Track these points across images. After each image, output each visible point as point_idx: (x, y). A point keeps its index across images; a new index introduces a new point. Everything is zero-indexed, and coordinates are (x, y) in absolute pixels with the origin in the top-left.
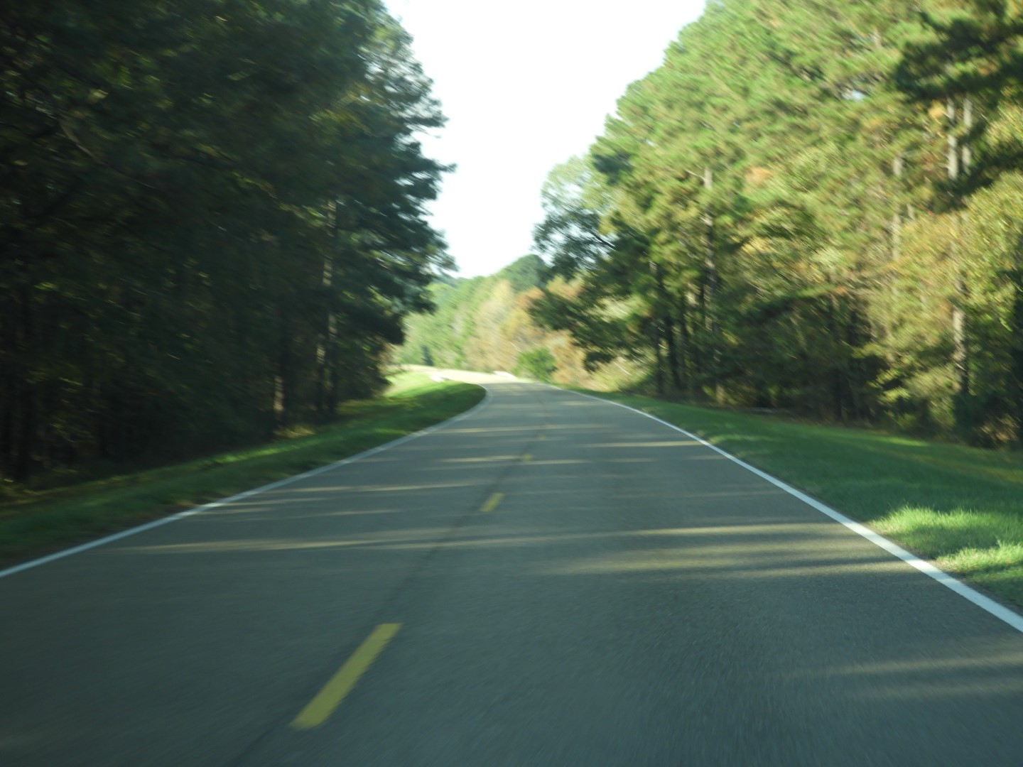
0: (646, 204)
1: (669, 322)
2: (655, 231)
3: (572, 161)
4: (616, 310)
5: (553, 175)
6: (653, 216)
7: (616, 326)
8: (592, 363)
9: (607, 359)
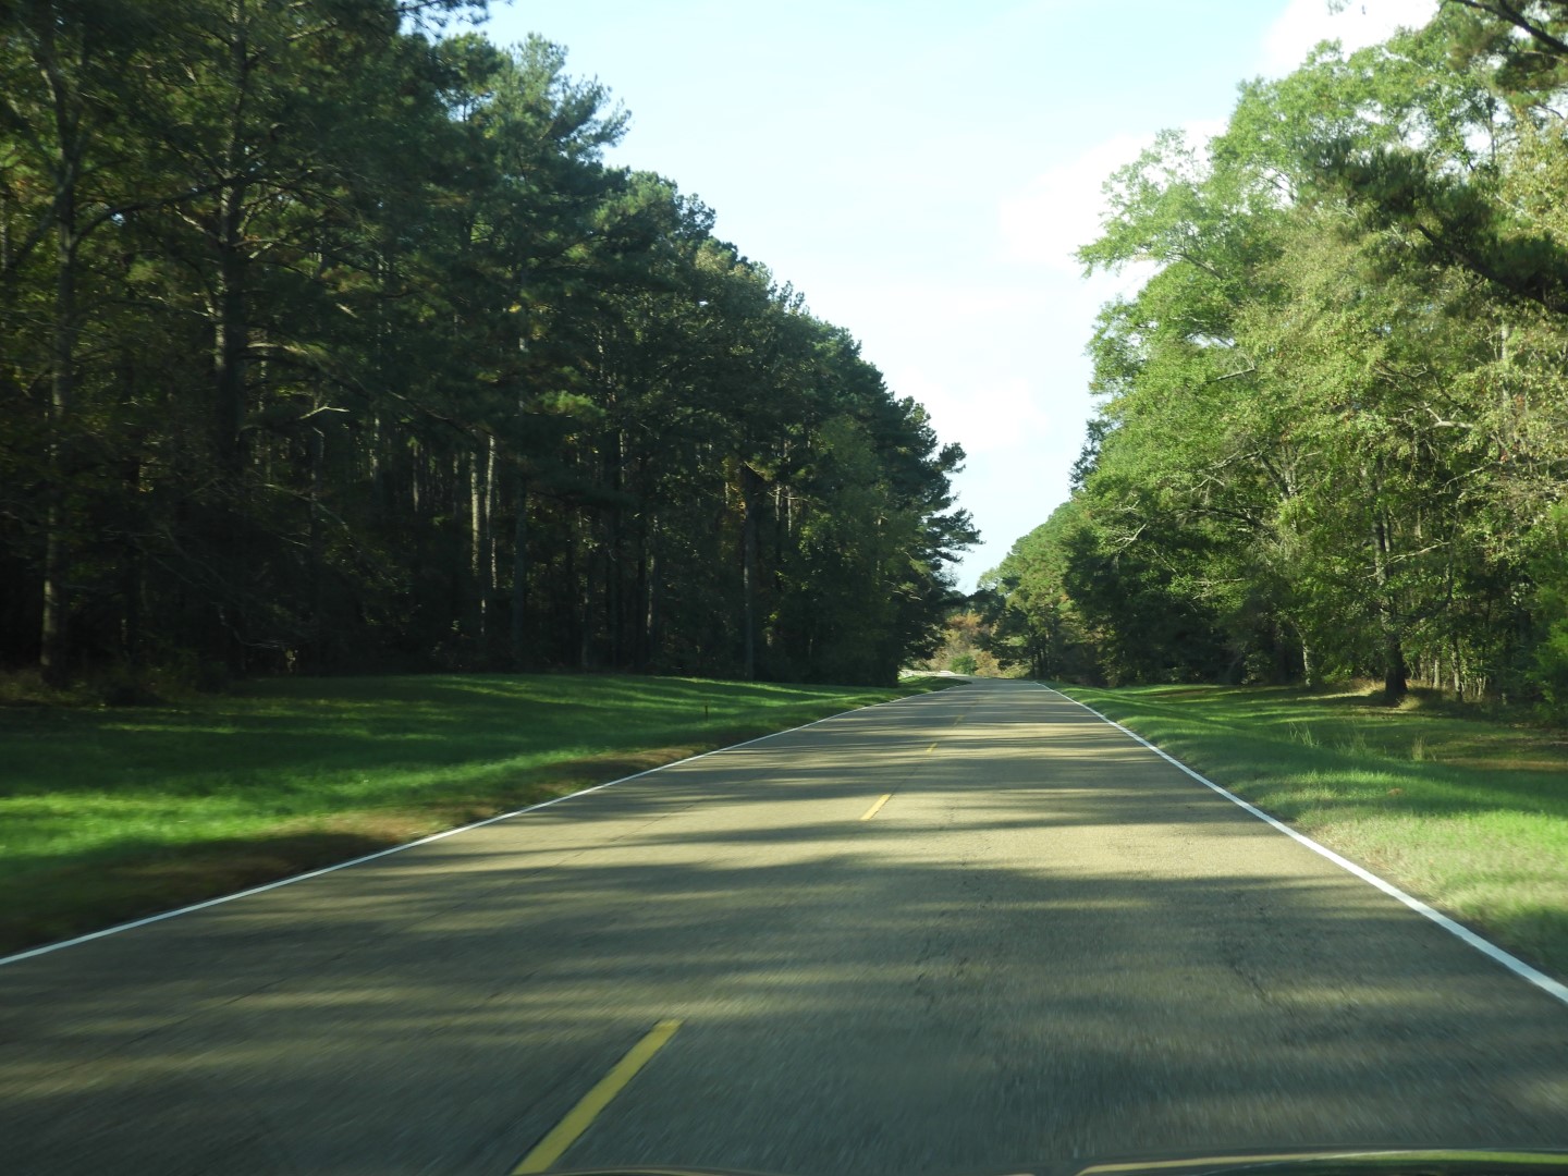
0: (1026, 599)
1: (1038, 648)
2: (1029, 611)
3: (992, 570)
4: (1015, 641)
5: (983, 578)
6: (1028, 605)
7: (1013, 648)
8: (1002, 666)
9: (1010, 664)
